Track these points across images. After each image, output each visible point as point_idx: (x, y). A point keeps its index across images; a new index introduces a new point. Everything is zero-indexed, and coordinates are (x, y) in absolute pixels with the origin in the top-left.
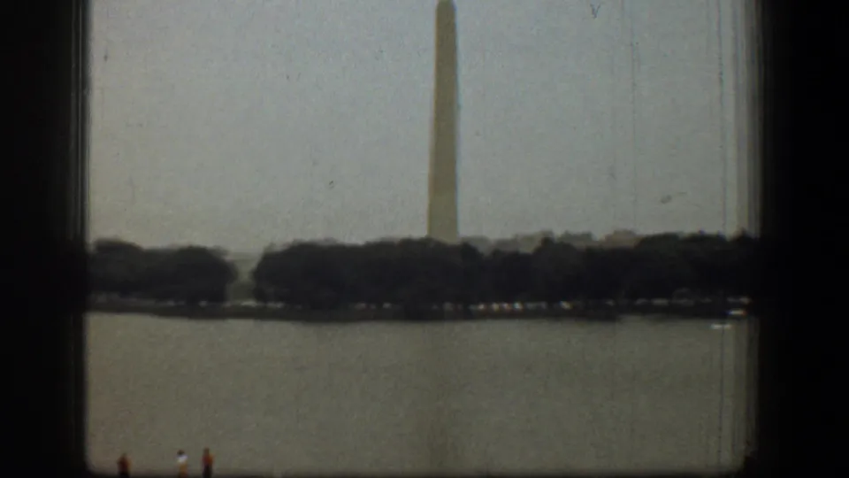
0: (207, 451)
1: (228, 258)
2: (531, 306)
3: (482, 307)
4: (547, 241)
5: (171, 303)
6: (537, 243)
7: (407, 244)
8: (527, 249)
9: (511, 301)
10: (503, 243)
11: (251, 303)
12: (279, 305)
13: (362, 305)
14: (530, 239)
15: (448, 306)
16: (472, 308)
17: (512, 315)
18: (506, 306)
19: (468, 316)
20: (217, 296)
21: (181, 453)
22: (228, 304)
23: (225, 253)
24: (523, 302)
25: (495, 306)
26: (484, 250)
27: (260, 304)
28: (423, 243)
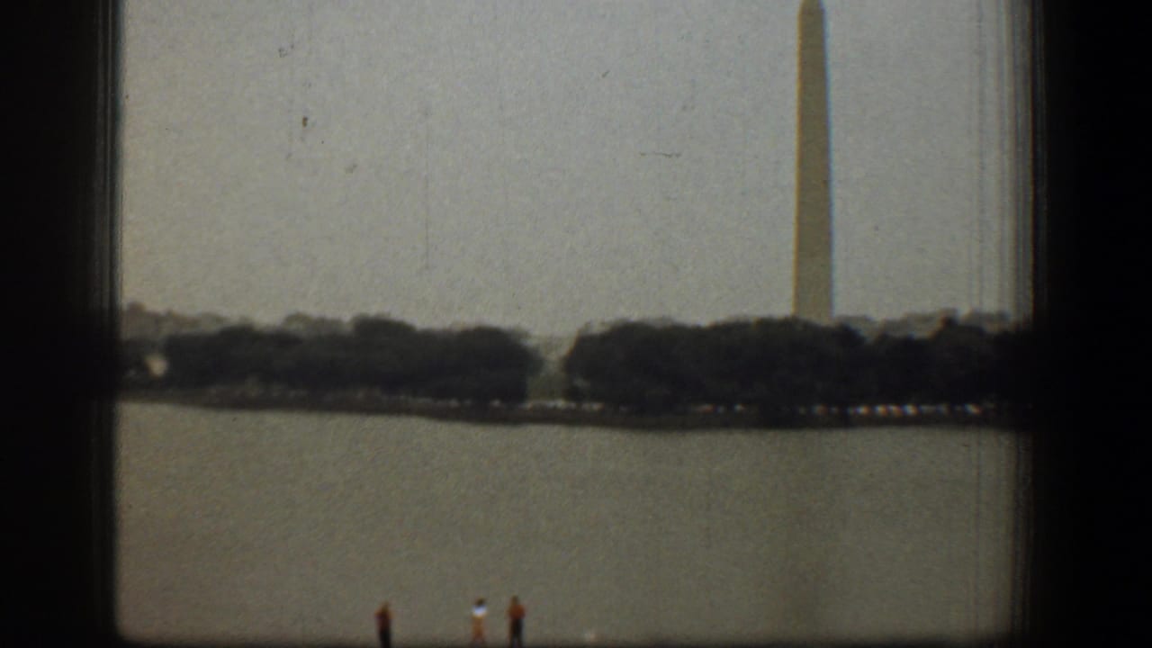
0: (515, 600)
1: (531, 343)
2: (926, 408)
3: (863, 410)
4: (950, 322)
5: (454, 403)
6: (937, 325)
7: (766, 325)
8: (923, 333)
9: (900, 402)
10: (890, 325)
11: (561, 403)
12: (596, 406)
13: (707, 407)
14: (926, 319)
15: (818, 409)
16: (851, 411)
17: (904, 421)
18: (894, 408)
19: (845, 422)
20: (515, 393)
21: (480, 603)
22: (529, 405)
23: (526, 335)
24: (917, 404)
25: (880, 409)
26: (867, 333)
27: (573, 405)
28: (787, 325)
